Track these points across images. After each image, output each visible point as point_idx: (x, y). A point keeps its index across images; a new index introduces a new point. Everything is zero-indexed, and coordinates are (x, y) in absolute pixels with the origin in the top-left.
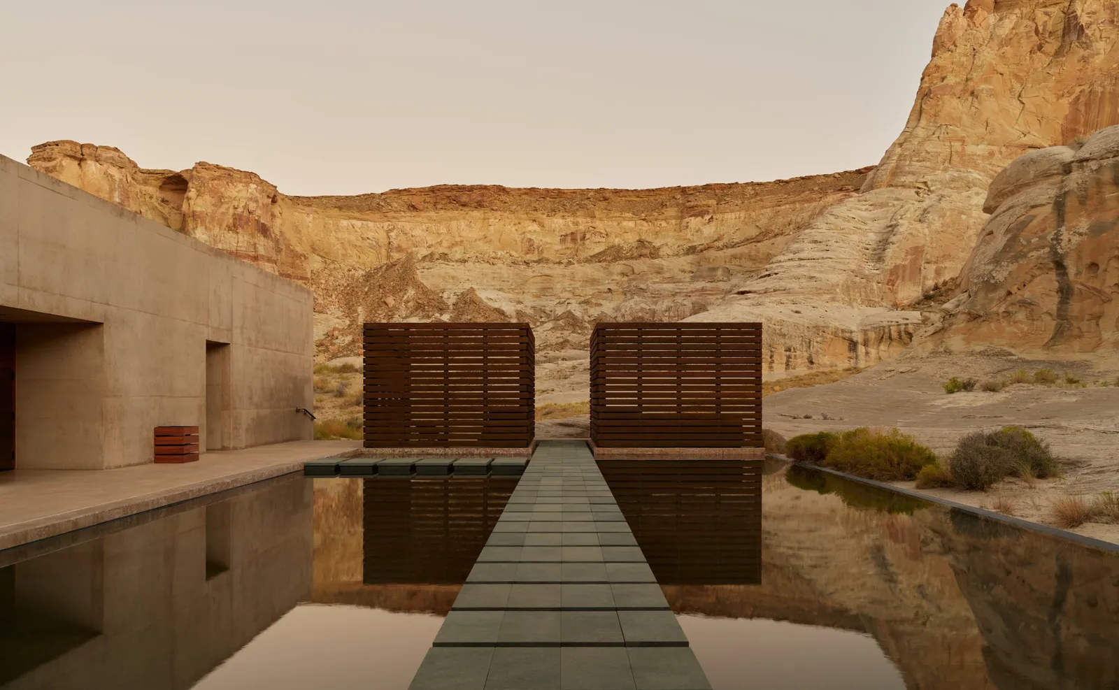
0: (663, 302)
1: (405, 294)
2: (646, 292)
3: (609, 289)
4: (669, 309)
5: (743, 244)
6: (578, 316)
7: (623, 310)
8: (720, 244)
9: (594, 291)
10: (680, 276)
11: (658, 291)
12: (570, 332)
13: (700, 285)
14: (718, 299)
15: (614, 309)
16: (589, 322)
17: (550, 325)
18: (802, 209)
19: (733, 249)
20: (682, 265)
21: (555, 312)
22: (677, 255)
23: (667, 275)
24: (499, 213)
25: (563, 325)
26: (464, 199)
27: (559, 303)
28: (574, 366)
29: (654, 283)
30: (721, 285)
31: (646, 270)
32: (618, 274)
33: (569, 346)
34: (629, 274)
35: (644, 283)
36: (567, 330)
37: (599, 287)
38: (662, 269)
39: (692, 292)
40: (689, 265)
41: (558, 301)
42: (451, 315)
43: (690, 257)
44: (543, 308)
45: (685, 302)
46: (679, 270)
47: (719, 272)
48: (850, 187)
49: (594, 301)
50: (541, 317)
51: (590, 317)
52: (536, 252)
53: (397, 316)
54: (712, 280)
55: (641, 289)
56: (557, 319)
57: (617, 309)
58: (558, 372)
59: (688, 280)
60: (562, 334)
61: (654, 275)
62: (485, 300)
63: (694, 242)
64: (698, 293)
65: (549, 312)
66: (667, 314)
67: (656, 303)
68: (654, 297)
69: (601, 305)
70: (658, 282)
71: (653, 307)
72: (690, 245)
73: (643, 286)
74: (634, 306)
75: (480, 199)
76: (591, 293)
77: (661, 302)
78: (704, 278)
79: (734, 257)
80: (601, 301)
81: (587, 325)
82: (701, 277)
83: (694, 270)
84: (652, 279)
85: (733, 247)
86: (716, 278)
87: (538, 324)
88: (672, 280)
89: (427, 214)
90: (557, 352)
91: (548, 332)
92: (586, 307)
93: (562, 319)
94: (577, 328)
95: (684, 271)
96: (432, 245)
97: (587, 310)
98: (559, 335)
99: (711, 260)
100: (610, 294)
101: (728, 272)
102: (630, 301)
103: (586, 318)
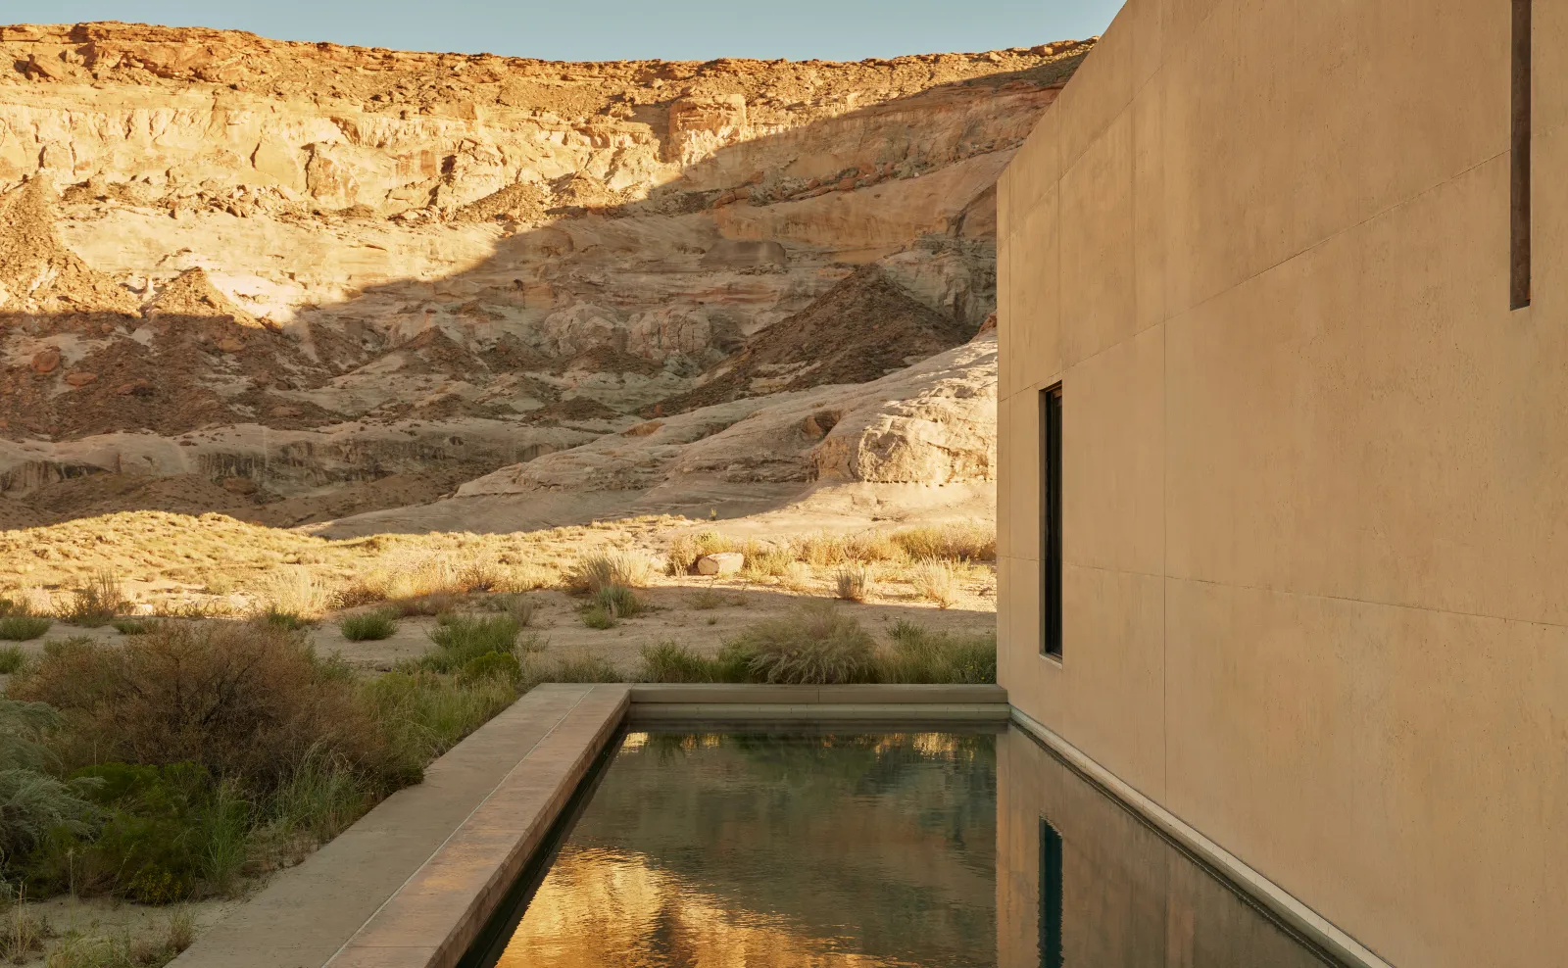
0: (642, 315)
1: (34, 276)
2: (603, 292)
3: (517, 281)
4: (658, 331)
5: (810, 193)
6: (457, 341)
7: (554, 331)
8: (758, 191)
9: (484, 286)
10: (676, 258)
11: (631, 289)
12: (447, 376)
13: (724, 278)
14: (763, 311)
15: (530, 327)
16: (482, 355)
17: (395, 360)
18: (930, 125)
19: (789, 203)
20: (680, 235)
21: (397, 331)
22: (665, 211)
23: (647, 255)
24: (251, 95)
25: (427, 360)
26: (160, 57)
27: (405, 310)
28: (656, 460)
29: (620, 271)
30: (770, 282)
31: (599, 242)
32: (536, 249)
33: (461, 410)
34: (561, 250)
35: (596, 273)
36: (438, 372)
37: (491, 277)
38: (636, 241)
39: (706, 294)
40: (694, 235)
41: (401, 305)
42: (157, 330)
43: (695, 218)
44: (369, 320)
45: (693, 316)
46: (674, 245)
47: (763, 253)
48: (1031, 83)
49: (482, 306)
50: (365, 342)
51: (480, 343)
52: (341, 191)
53: (19, 330)
54: (748, 270)
55: (589, 283)
56: (408, 346)
57: (539, 327)
58: (618, 472)
59: (694, 266)
60: (427, 381)
61: (618, 253)
62: (233, 300)
63: (698, 184)
64: (720, 298)
65: (383, 331)
66: (654, 341)
67: (625, 317)
68: (622, 303)
69: (502, 317)
70: (626, 271)
71: (622, 325)
72: (689, 190)
73: (595, 278)
74: (576, 321)
75: (202, 61)
76: (477, 290)
77: (638, 315)
78: (730, 265)
79: (793, 221)
80: (499, 309)
81: (480, 362)
82: (721, 261)
83: (706, 247)
84: (614, 262)
85: (788, 198)
86: (756, 266)
87: (364, 356)
88: (659, 266)
89: (73, 88)
90: (436, 422)
91: (396, 376)
92: (469, 322)
93: (423, 346)
94: (461, 368)
95: (683, 248)
96: (87, 164)
97: (472, 327)
98: (422, 384)
99: (743, 226)
100: (518, 294)
101: (781, 253)
102: (568, 311)
103: (474, 346)
